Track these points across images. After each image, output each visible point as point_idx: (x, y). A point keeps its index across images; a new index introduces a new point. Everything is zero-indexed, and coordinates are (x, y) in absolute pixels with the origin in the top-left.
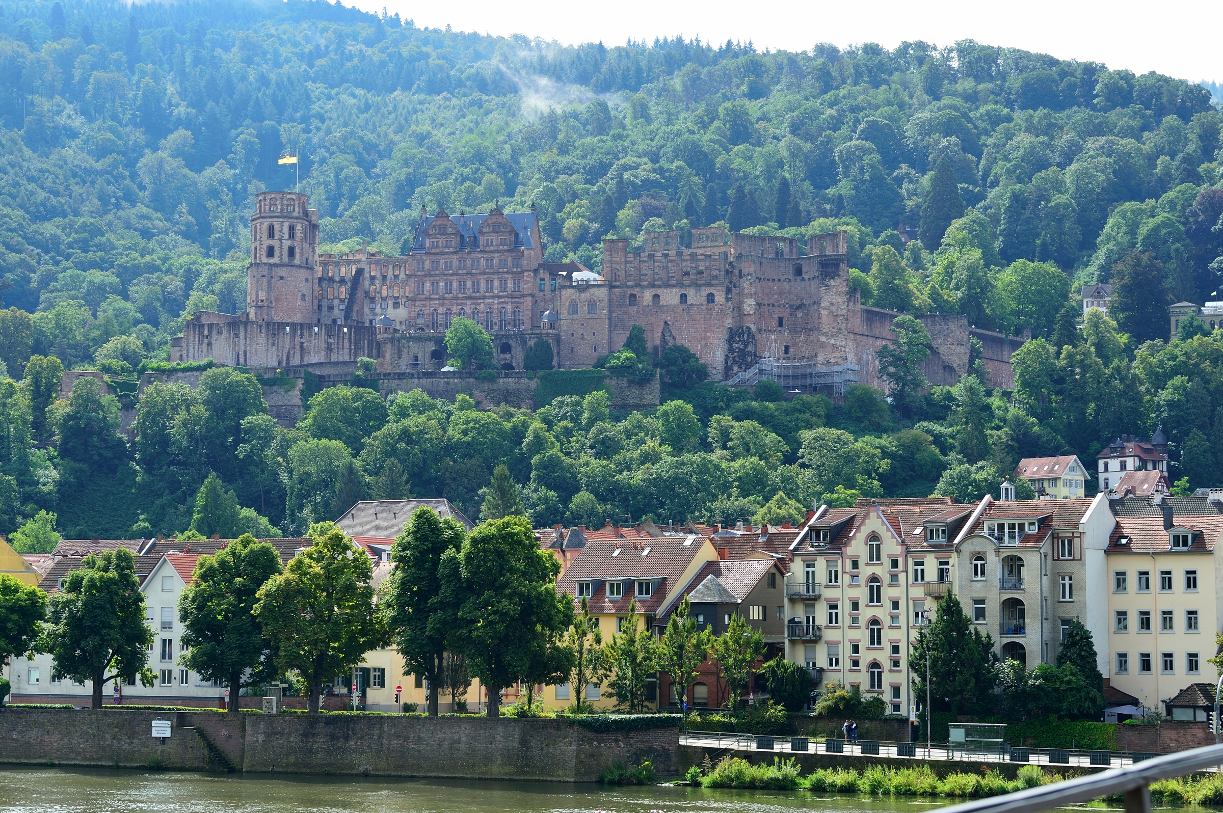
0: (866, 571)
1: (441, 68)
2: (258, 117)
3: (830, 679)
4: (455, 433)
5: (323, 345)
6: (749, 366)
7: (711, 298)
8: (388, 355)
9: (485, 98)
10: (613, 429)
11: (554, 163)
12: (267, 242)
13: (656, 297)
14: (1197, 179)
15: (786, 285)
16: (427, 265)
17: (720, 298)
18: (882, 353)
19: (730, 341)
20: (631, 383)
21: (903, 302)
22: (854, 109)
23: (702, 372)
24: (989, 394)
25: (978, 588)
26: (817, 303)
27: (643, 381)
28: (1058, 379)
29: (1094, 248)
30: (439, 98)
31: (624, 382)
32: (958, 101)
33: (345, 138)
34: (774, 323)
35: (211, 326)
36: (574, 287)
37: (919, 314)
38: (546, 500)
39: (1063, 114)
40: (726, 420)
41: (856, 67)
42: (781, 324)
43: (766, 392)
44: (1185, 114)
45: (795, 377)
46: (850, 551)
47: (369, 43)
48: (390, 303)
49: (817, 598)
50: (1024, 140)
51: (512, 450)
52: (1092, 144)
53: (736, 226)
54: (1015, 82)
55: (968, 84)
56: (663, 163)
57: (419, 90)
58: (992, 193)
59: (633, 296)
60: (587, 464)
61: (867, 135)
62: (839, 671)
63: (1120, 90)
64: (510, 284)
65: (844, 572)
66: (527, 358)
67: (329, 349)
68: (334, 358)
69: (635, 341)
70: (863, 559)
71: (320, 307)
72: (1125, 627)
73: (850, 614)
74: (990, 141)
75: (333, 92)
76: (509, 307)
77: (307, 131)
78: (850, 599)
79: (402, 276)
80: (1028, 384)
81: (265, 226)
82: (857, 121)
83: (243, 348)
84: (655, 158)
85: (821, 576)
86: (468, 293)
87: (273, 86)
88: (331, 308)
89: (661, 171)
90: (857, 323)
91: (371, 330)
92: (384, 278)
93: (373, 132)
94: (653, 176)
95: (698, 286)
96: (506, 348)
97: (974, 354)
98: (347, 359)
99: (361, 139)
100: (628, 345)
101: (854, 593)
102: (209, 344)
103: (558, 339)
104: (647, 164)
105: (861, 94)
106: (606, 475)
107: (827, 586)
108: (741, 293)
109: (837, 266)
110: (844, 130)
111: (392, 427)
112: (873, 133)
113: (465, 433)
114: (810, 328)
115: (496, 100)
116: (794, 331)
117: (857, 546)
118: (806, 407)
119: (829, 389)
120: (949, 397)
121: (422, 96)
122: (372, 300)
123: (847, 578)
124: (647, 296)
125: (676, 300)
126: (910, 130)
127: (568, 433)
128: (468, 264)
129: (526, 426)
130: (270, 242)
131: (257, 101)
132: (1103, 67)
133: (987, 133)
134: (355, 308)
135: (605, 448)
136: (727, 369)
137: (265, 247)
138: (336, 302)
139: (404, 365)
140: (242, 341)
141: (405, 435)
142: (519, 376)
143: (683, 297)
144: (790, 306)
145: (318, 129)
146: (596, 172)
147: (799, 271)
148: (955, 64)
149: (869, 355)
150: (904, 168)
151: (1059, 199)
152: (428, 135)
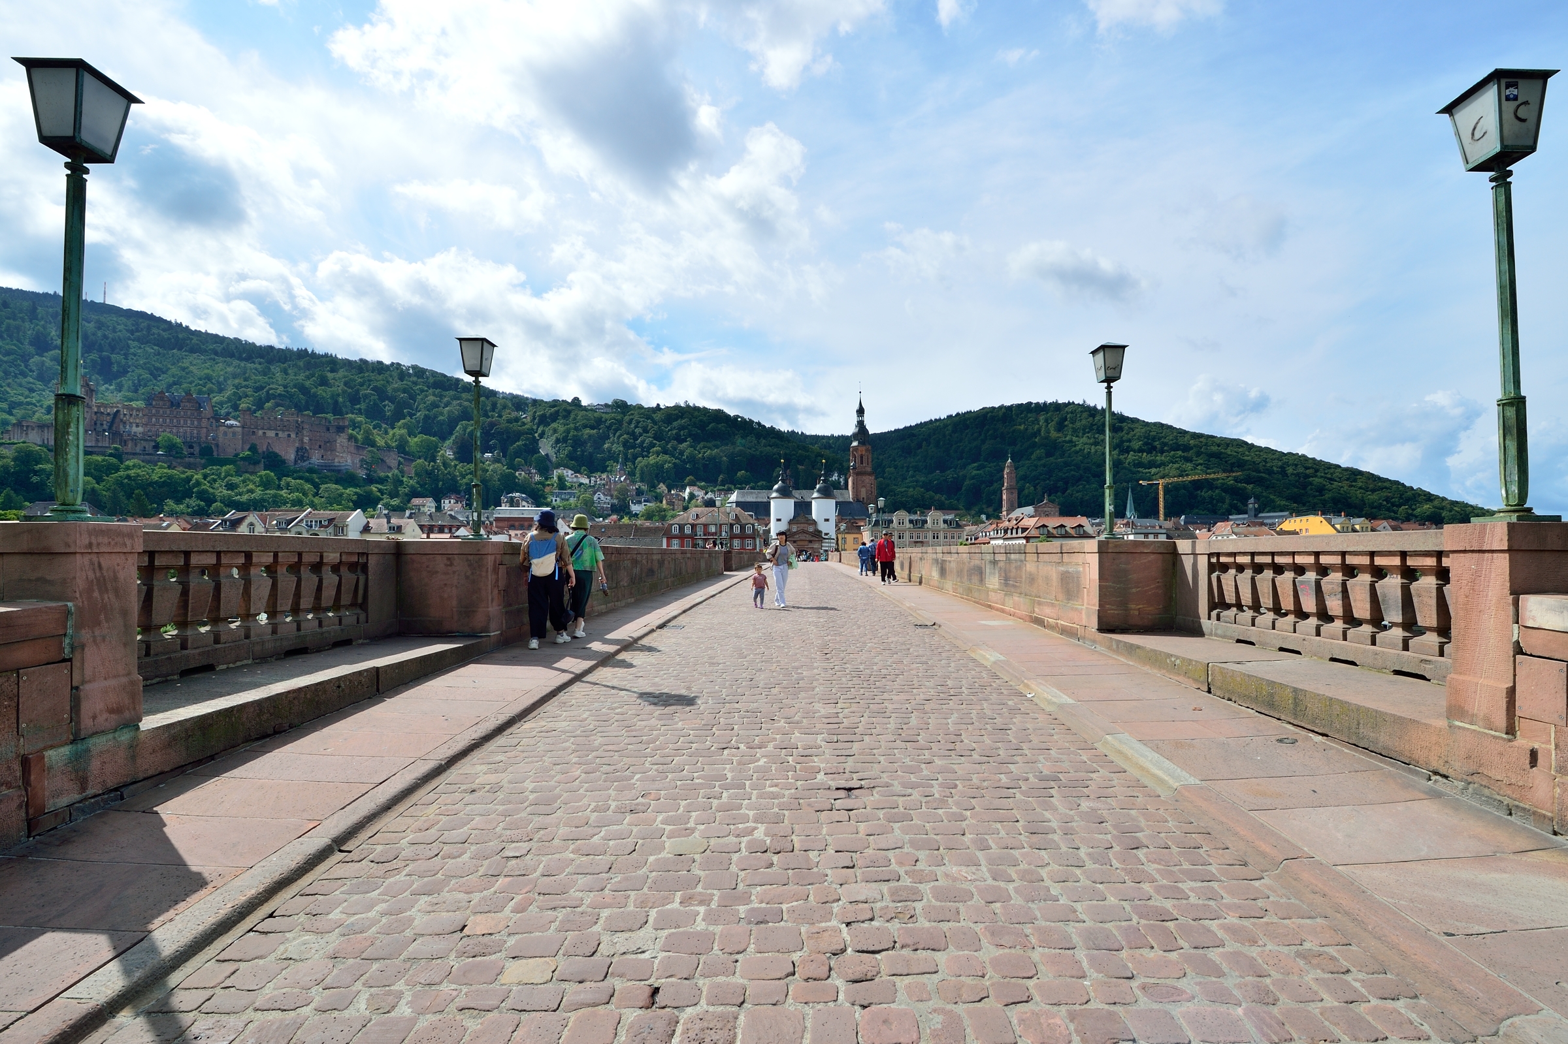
1: (198, 344)
2: (101, 350)
4: (155, 477)
5: (94, 439)
6: (305, 461)
7: (289, 436)
8: (130, 446)
9: (216, 358)
10: (236, 480)
11: (240, 384)
13: (264, 433)
14: (488, 417)
15: (323, 434)
16: (154, 411)
18: (362, 460)
19: (297, 452)
20: (250, 463)
21: (373, 444)
22: (369, 381)
23: (283, 462)
24: (403, 477)
26: (336, 441)
27: (256, 463)
28: (429, 474)
29: (452, 434)
30: (195, 355)
31: (247, 463)
32: (409, 383)
33: (145, 364)
34: (317, 447)
35: (27, 427)
36: (226, 426)
37: (379, 449)
38: (199, 505)
39: (447, 393)
40: (289, 479)
41: (373, 367)
42: (320, 447)
43: (311, 471)
44: (487, 398)
45: (325, 466)
47: (164, 330)
48: (134, 425)
50: (431, 398)
51: (184, 486)
52: (455, 402)
53: (315, 413)
54: (431, 380)
55: (415, 379)
56: (289, 389)
57: (186, 351)
58: (418, 414)
59: (254, 432)
60: (221, 492)
61: (373, 389)
63: (467, 388)
66: (200, 451)
67: (97, 440)
68: (100, 445)
69: (253, 448)
71: (95, 424)
74: (420, 397)
75: (142, 346)
76: (194, 432)
77: (126, 359)
79: (141, 415)
80: (417, 474)
82: (370, 385)
83: (46, 437)
84: (285, 387)
86: (175, 424)
87: (110, 339)
88: (102, 425)
89: (287, 392)
90: (352, 449)
91: (121, 435)
92: (131, 415)
93: (161, 363)
94: (283, 393)
95: (283, 431)
96: (191, 447)
97: (400, 463)
98: (107, 445)
99: (154, 366)
100: (249, 450)
102: (27, 434)
103: (217, 445)
104: (281, 389)
105: (373, 376)
106: (230, 496)
108: (303, 435)
109: (344, 429)
110: (365, 387)
111: (121, 473)
112: (375, 389)
113: (160, 478)
114: (333, 450)
115: (222, 359)
116: (326, 450)
118: (326, 477)
119: (339, 471)
120: (388, 477)
121: (187, 354)
122: (125, 423)
124: (260, 432)
125: (273, 435)
126: (389, 389)
127: (215, 481)
128: (175, 413)
129: (192, 476)
131: (100, 344)
132: (462, 380)
133: (419, 395)
134: (115, 426)
135: (231, 487)
136: (296, 461)
138: (105, 422)
139: (138, 449)
140: (46, 434)
141: (128, 477)
142: (196, 458)
143: (277, 434)
144: (324, 441)
145: (132, 359)
146: (258, 389)
147: (328, 429)
148: (411, 371)
149: (357, 461)
150: (387, 402)
151: (441, 418)
152: (188, 368)
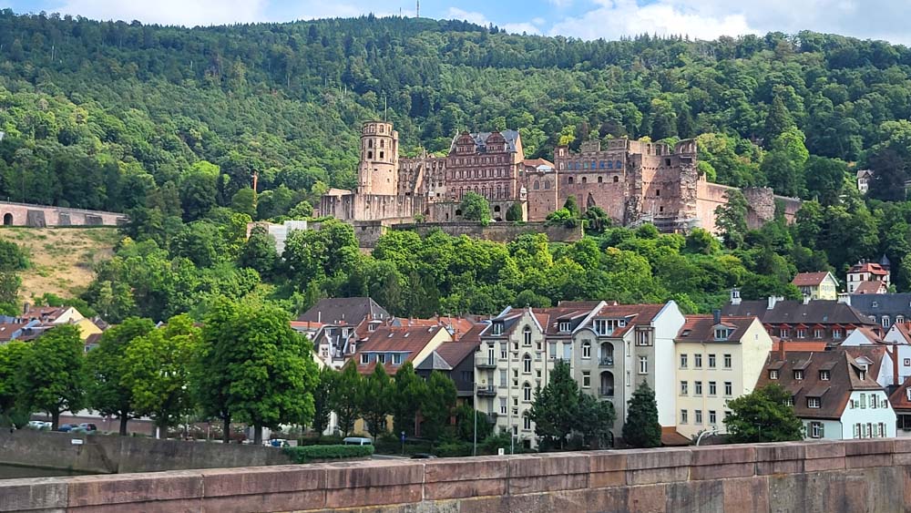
0: (522, 351)
3: (501, 422)
5: (396, 208)
6: (637, 218)
7: (616, 179)
8: (431, 213)
12: (368, 150)
13: (584, 178)
15: (661, 171)
16: (457, 162)
17: (621, 179)
18: (718, 211)
19: (626, 205)
20: (566, 228)
21: (735, 181)
23: (608, 222)
25: (586, 365)
26: (679, 181)
27: (573, 227)
28: (825, 226)
31: (562, 228)
34: (654, 193)
35: (334, 197)
36: (536, 173)
37: (744, 188)
42: (658, 194)
46: (513, 337)
49: (494, 369)
53: (654, 138)
59: (571, 178)
62: (505, 416)
64: (503, 172)
65: (510, 351)
66: (507, 214)
68: (402, 215)
69: (570, 204)
70: (521, 343)
72: (686, 392)
73: (513, 380)
76: (503, 185)
78: (513, 370)
79: (444, 168)
81: (367, 141)
83: (351, 209)
85: (497, 355)
86: (480, 177)
90: (704, 193)
92: (434, 169)
95: (609, 173)
96: (498, 209)
98: (409, 215)
100: (566, 206)
101: (515, 365)
102: (333, 207)
103: (527, 204)
107: (500, 360)
109: (690, 159)
114: (675, 197)
116: (666, 198)
117: (518, 335)
118: (667, 243)
122: (427, 181)
123: (512, 355)
124: (579, 178)
125: (596, 181)
128: (480, 161)
130: (370, 150)
136: (625, 220)
137: (367, 152)
139: (440, 219)
140: (351, 205)
142: (502, 224)
143: (600, 179)
144: (664, 184)
147: (668, 163)
148: (799, 44)
149: (710, 212)
